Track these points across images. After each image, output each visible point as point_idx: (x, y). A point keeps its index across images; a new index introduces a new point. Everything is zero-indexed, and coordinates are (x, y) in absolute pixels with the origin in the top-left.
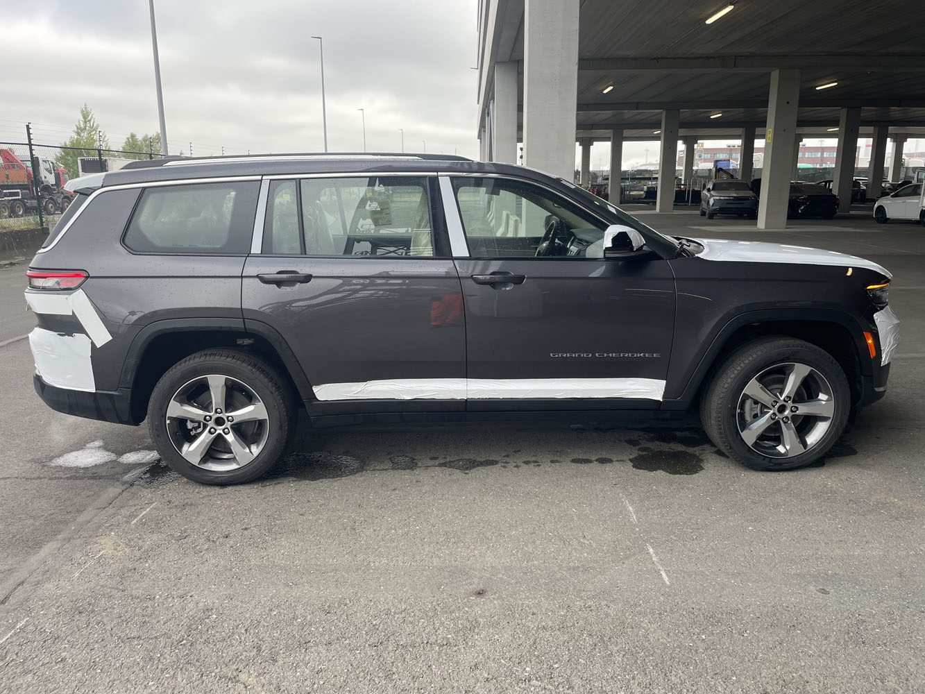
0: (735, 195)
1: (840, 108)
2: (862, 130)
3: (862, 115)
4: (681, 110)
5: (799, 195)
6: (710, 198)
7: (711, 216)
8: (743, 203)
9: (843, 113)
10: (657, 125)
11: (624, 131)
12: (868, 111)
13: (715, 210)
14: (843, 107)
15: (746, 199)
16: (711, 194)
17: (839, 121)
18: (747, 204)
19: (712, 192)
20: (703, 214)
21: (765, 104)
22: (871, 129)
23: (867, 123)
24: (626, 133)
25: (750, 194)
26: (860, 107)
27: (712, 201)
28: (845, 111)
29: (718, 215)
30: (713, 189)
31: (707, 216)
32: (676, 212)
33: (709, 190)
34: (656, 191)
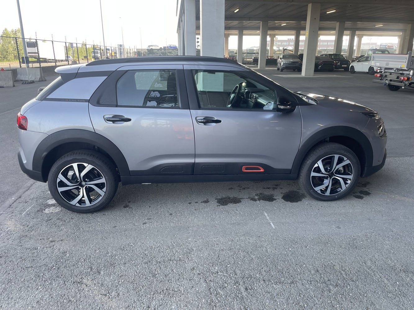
0: (292, 61)
1: (336, 22)
2: (345, 32)
3: (345, 25)
4: (269, 22)
5: (319, 61)
6: (282, 62)
7: (282, 70)
8: (295, 65)
9: (337, 24)
10: (258, 28)
11: (244, 31)
12: (348, 24)
13: (284, 67)
14: (337, 22)
15: (297, 62)
16: (282, 60)
17: (335, 28)
18: (297, 65)
20: (278, 69)
21: (305, 19)
22: (348, 32)
23: (347, 29)
25: (298, 60)
26: (345, 22)
27: (282, 64)
29: (285, 70)
30: (283, 58)
31: (280, 70)
32: (267, 68)
33: (281, 58)
34: (258, 59)
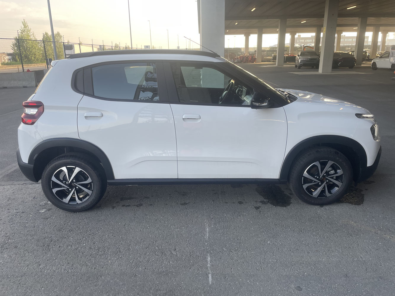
0: (310, 58)
2: (368, 28)
4: (287, 19)
5: (338, 57)
6: (299, 59)
7: (299, 67)
8: (313, 61)
12: (371, 20)
13: (301, 65)
15: (314, 59)
16: (299, 58)
17: (357, 24)
18: (315, 62)
19: (300, 57)
20: (296, 66)
21: (323, 16)
22: (372, 28)
23: (370, 25)
24: (264, 30)
25: (316, 57)
26: (367, 18)
27: (300, 61)
28: (360, 19)
29: (303, 67)
30: (300, 55)
31: (298, 68)
32: (285, 66)
33: (299, 56)
34: (276, 57)
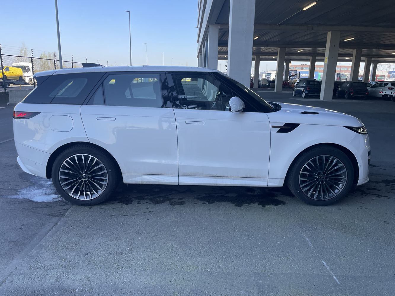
1: (353, 49)
3: (362, 52)
9: (354, 52)
10: (276, 54)
11: (261, 56)
12: (364, 51)
21: (324, 46)
22: (365, 59)
26: (362, 49)
28: (355, 50)
32: (283, 92)
